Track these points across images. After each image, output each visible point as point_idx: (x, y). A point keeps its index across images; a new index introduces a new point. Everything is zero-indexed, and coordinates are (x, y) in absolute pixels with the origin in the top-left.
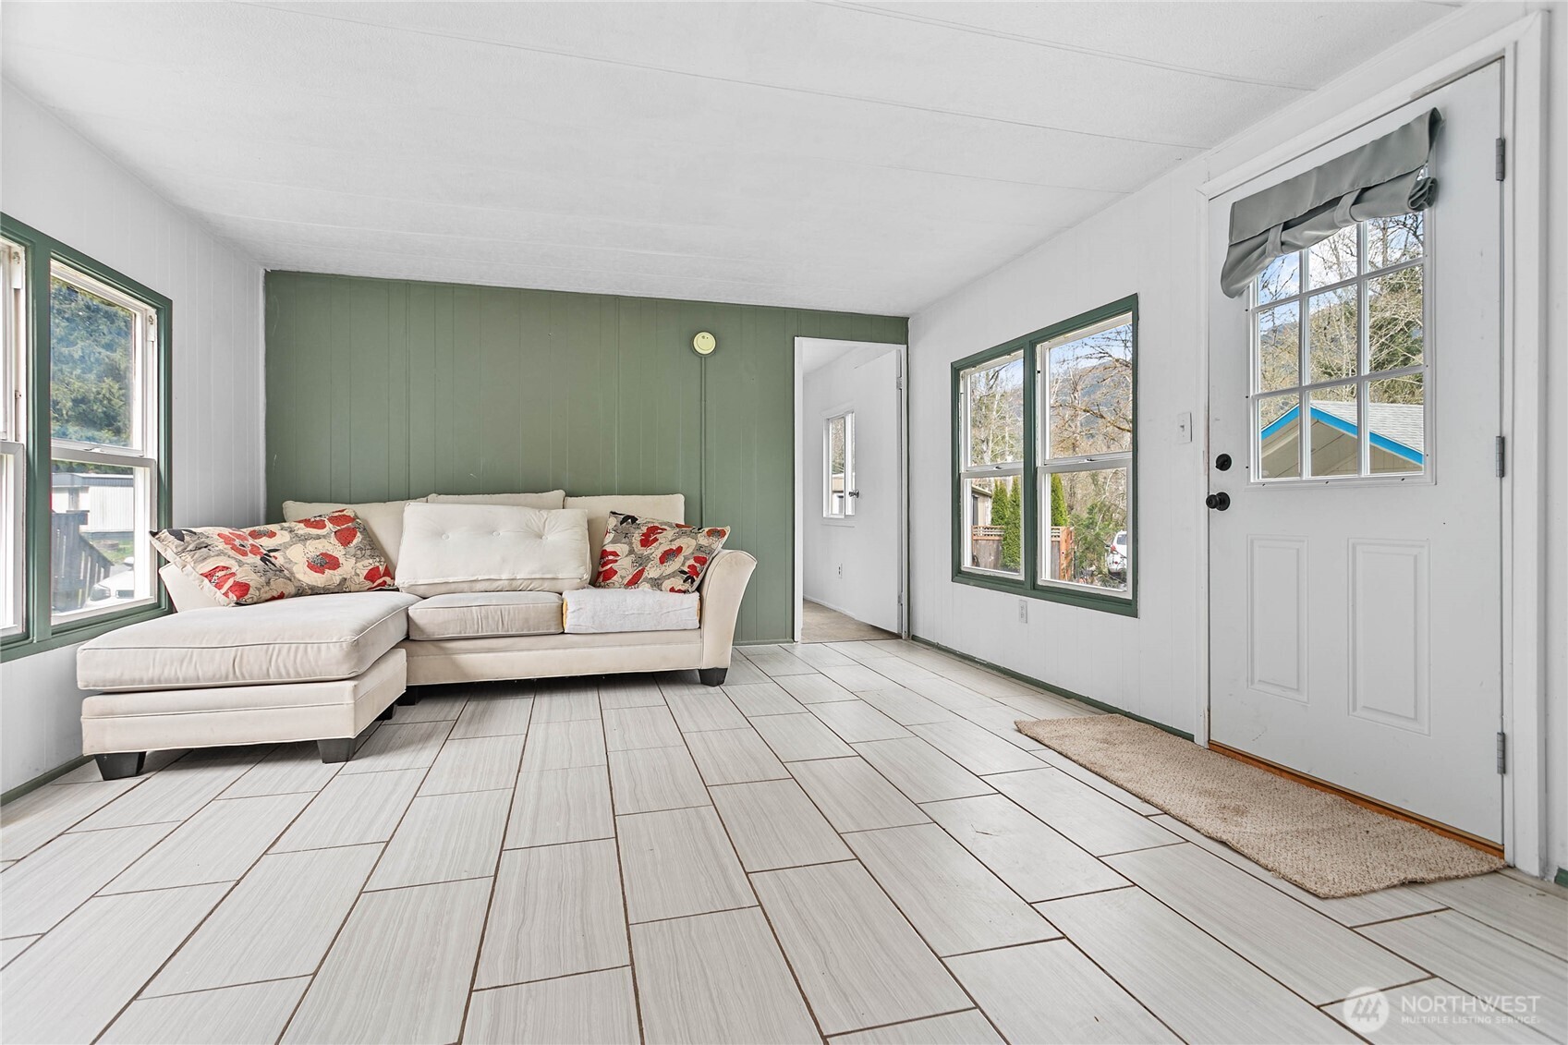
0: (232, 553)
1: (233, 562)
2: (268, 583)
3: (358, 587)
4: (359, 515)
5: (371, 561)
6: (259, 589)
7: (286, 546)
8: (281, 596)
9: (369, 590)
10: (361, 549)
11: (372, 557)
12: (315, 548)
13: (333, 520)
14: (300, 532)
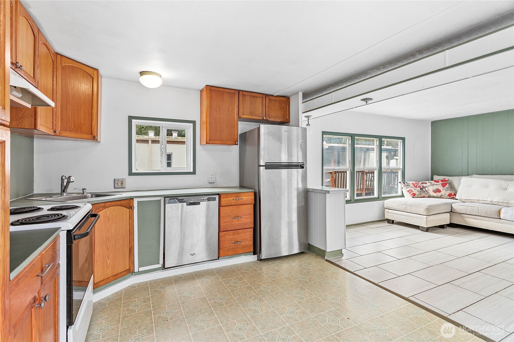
0: (414, 187)
1: (413, 189)
2: (420, 194)
3: (445, 198)
4: (450, 179)
5: (450, 191)
6: (418, 195)
7: (429, 186)
8: (424, 197)
9: (449, 198)
10: (448, 188)
11: (450, 190)
12: (435, 187)
13: (442, 181)
14: (433, 183)
